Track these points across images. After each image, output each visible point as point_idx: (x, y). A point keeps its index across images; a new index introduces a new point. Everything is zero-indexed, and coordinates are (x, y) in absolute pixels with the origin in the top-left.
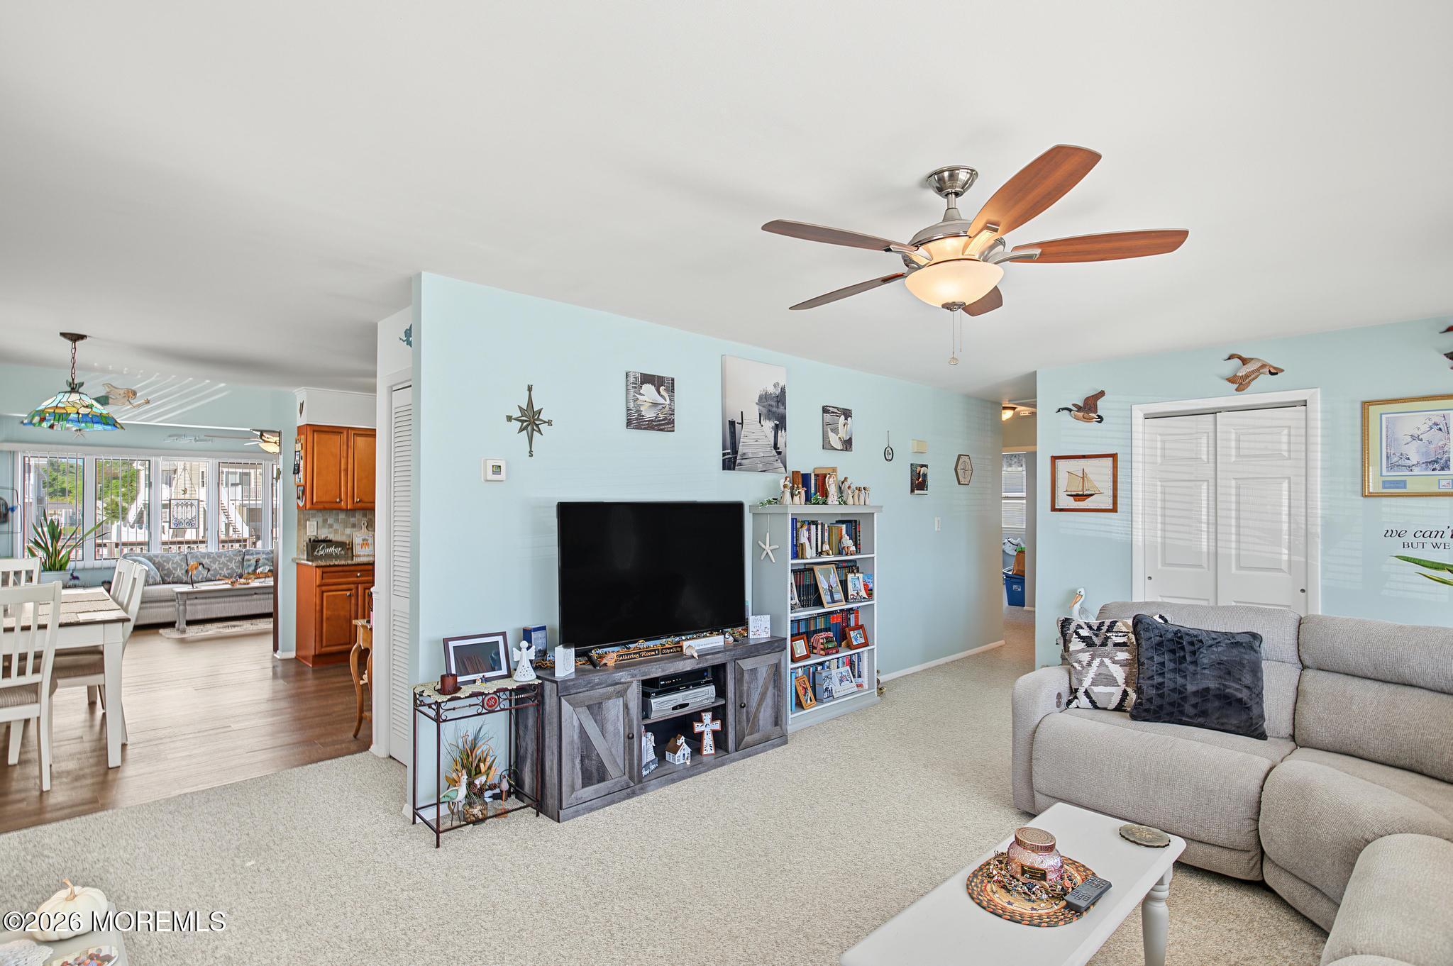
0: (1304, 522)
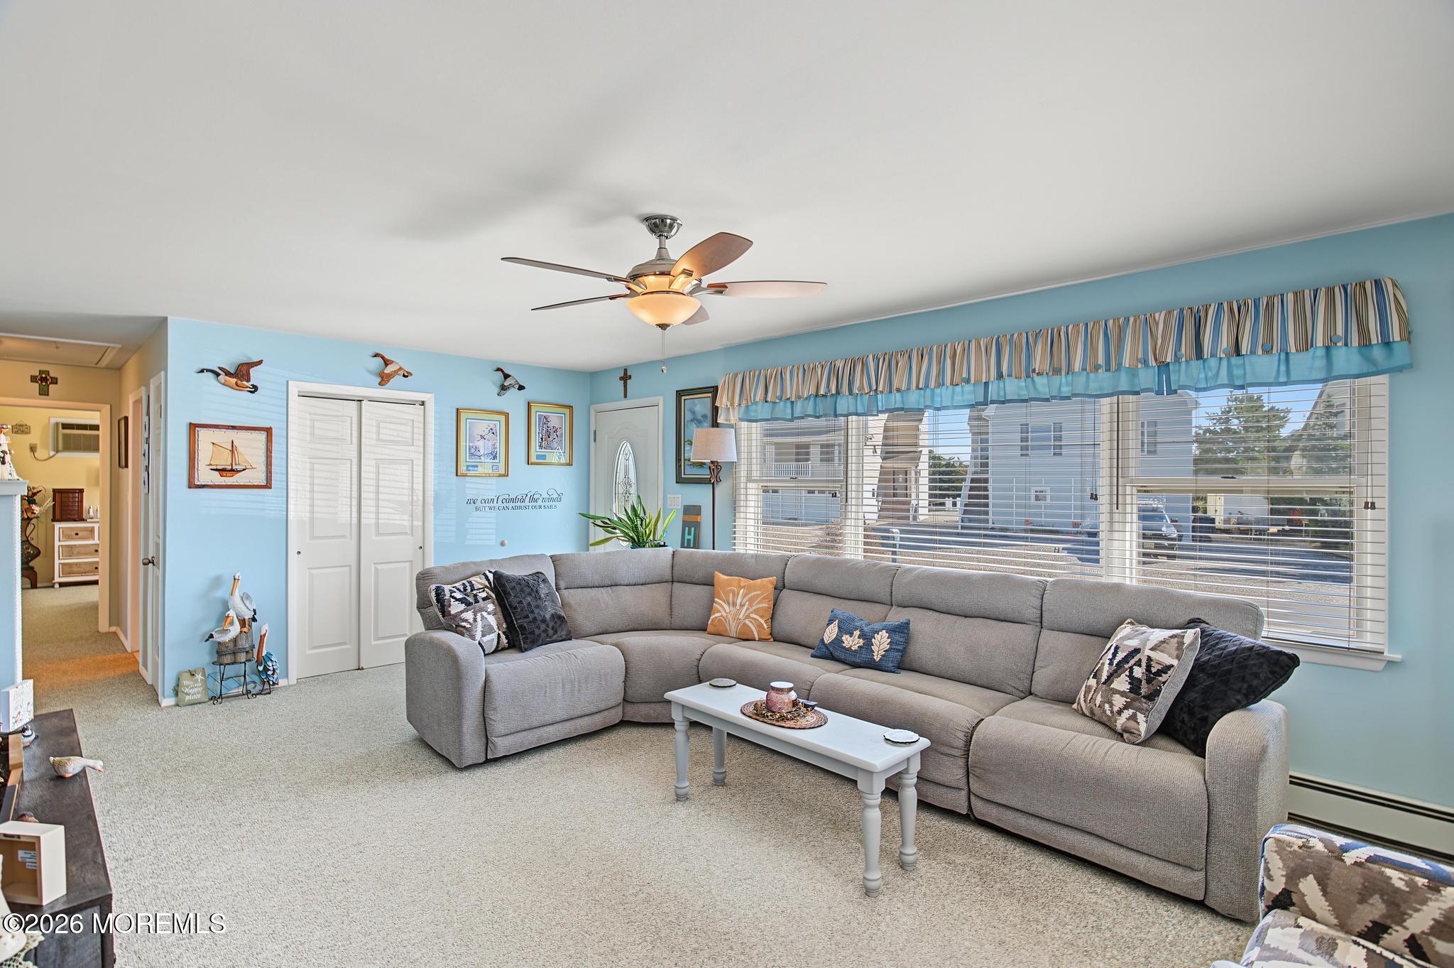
0: (421, 494)
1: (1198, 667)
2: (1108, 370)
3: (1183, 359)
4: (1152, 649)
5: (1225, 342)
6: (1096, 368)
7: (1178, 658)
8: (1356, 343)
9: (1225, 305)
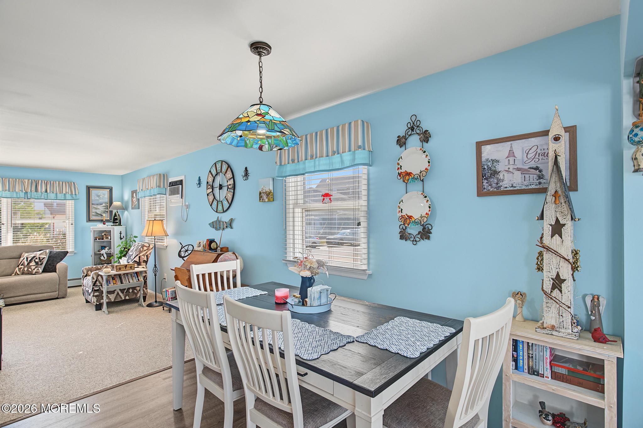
1: (49, 257)
2: (9, 191)
3: (33, 192)
4: (39, 255)
5: (44, 190)
6: (6, 190)
7: (46, 256)
8: (70, 194)
9: (43, 181)
